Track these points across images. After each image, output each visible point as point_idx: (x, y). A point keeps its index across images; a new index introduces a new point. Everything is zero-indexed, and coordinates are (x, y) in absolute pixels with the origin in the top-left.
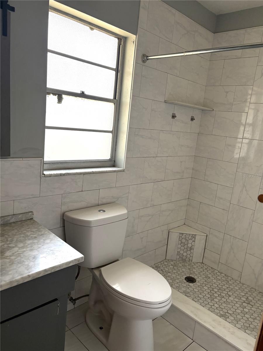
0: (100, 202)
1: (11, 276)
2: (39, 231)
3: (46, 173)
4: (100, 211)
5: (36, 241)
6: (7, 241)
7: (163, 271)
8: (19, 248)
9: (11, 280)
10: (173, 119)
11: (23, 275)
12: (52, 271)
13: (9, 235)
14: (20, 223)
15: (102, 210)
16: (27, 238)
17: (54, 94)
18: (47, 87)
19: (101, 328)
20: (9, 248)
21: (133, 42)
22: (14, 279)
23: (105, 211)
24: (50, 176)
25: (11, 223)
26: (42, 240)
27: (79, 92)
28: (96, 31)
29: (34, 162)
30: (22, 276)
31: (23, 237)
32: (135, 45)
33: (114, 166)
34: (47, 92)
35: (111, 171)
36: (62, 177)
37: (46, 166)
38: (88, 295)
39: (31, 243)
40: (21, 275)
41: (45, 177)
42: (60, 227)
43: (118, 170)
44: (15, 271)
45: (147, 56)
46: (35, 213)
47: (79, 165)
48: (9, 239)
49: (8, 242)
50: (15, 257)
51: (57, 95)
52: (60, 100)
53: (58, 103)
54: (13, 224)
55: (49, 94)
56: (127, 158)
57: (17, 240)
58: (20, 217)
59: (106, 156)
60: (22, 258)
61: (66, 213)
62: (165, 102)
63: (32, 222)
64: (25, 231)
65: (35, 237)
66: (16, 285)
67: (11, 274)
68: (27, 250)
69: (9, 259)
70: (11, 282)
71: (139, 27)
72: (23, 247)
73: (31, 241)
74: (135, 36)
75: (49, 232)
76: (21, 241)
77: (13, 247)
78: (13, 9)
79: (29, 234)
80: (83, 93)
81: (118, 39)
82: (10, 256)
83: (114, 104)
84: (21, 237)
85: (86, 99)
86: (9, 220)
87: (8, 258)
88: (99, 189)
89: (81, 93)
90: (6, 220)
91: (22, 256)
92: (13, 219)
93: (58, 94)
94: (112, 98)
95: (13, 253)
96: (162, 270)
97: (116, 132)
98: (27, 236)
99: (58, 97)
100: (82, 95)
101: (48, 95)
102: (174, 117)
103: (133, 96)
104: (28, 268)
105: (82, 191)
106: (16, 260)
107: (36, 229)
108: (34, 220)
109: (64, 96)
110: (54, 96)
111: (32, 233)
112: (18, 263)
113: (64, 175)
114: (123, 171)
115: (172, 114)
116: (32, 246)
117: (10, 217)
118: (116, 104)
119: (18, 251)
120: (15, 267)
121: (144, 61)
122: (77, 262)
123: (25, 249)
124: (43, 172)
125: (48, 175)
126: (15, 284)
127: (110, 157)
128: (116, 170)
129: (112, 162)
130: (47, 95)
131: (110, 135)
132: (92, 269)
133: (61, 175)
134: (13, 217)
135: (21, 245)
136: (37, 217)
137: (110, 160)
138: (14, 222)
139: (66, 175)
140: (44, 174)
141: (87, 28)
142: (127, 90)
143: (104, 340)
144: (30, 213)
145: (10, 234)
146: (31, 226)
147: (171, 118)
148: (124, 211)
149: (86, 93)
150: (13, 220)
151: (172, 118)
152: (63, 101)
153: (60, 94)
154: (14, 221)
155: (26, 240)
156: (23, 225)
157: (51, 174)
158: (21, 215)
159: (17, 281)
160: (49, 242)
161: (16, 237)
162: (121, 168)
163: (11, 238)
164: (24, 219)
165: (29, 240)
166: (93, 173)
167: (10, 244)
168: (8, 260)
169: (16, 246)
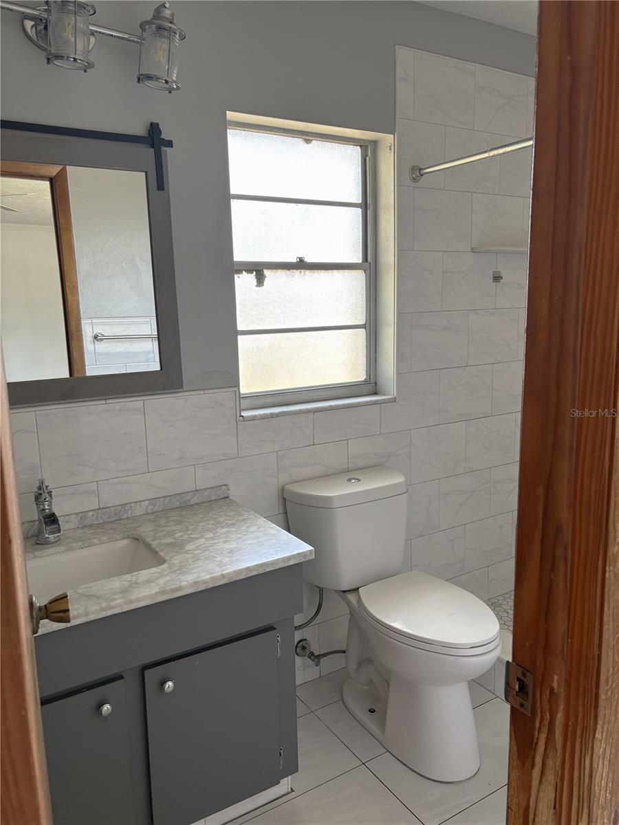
0: (351, 466)
1: (196, 575)
2: (240, 516)
3: (244, 414)
4: (349, 480)
5: (233, 529)
6: (188, 530)
7: (508, 613)
8: (207, 539)
9: (196, 580)
10: (498, 283)
11: (213, 573)
12: (260, 570)
13: (189, 522)
14: (207, 504)
15: (354, 479)
16: (218, 525)
17: (249, 271)
18: (235, 260)
19: (372, 711)
20: (191, 540)
21: (390, 147)
22: (200, 579)
23: (360, 480)
24: (253, 418)
25: (194, 505)
26: (244, 528)
27: (294, 260)
28: (315, 143)
29: (224, 395)
30: (212, 575)
31: (213, 524)
32: (393, 153)
33: (375, 393)
34: (235, 268)
35: (367, 402)
36: (275, 420)
37: (245, 403)
38: (344, 652)
39: (226, 533)
40: (211, 573)
41: (243, 421)
42: (279, 514)
43: (382, 400)
44: (200, 569)
45: (421, 169)
46: (231, 486)
47: (304, 397)
48: (191, 528)
49: (189, 532)
50: (200, 551)
51: (254, 273)
52: (260, 280)
53: (256, 286)
54: (196, 507)
55: (239, 272)
56: (399, 374)
57: (203, 529)
58: (206, 494)
59: (358, 374)
60: (212, 552)
61: (287, 486)
62: (473, 251)
63: (228, 502)
64: (216, 516)
65: (232, 524)
66: (204, 589)
67: (195, 573)
68: (219, 542)
69: (192, 553)
70: (196, 583)
71: (397, 116)
72: (213, 538)
73: (225, 530)
74: (392, 136)
75: (255, 516)
76: (209, 530)
77: (197, 538)
78: (169, 144)
79: (222, 519)
80: (301, 260)
81: (361, 146)
82: (193, 550)
83: (365, 271)
84: (209, 524)
85: (308, 272)
86: (190, 500)
87: (190, 552)
88: (347, 440)
89: (297, 262)
90: (184, 499)
91: (212, 550)
92: (196, 497)
93: (256, 271)
94: (360, 261)
95: (198, 546)
96: (505, 610)
97: (372, 327)
98: (220, 523)
99: (256, 275)
100: (301, 265)
101: (239, 274)
102: (497, 278)
103: (398, 250)
104: (221, 564)
105: (314, 445)
106: (202, 555)
107: (234, 513)
108: (231, 500)
109: (267, 272)
110: (250, 275)
111: (227, 518)
112: (206, 559)
113: (277, 415)
114: (394, 400)
115: (492, 273)
116: (227, 537)
117: (191, 494)
118: (368, 271)
119: (205, 544)
120: (201, 564)
121: (414, 180)
122: (302, 558)
123: (215, 541)
124: (240, 413)
125: (248, 417)
126: (202, 588)
127: (365, 377)
128: (378, 400)
129: (371, 385)
130: (236, 276)
131: (362, 332)
132: (345, 592)
133: (272, 416)
134: (194, 495)
135: (210, 535)
136: (234, 493)
137: (365, 381)
138: (197, 504)
139: (282, 416)
140: (242, 416)
141: (298, 142)
142: (388, 240)
143: (377, 731)
144: (224, 487)
145: (191, 520)
146: (226, 508)
147: (491, 281)
148: (399, 479)
149: (308, 259)
150: (195, 500)
151: (494, 282)
152: (266, 282)
153: (258, 270)
154: (198, 501)
155: (217, 528)
156: (213, 507)
157: (255, 416)
158: (209, 491)
159: (205, 582)
160: (254, 530)
161: (202, 524)
162: (389, 395)
163: (193, 527)
164: (213, 498)
165: (223, 527)
166: (332, 408)
167: (191, 534)
168: (190, 555)
169: (202, 537)
